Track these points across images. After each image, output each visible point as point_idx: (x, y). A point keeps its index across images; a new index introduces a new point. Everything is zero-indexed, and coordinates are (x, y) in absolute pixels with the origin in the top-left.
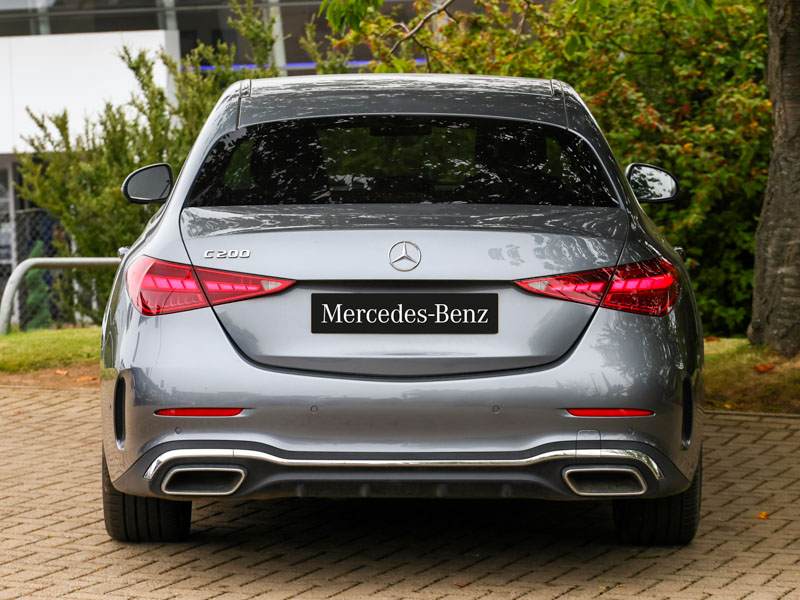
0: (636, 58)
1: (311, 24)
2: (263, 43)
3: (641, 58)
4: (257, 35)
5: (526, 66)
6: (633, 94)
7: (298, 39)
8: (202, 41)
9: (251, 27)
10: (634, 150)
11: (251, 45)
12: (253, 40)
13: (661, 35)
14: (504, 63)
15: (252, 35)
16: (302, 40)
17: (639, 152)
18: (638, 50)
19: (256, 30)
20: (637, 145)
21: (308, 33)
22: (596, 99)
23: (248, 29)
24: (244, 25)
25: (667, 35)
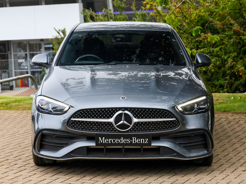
0: (232, 11)
1: (134, 2)
2: (121, 8)
3: (233, 11)
4: (119, 6)
5: (200, 14)
6: (232, 22)
7: (131, 6)
8: (104, 8)
9: (118, 3)
10: (233, 38)
11: (118, 8)
12: (118, 7)
13: (239, 4)
14: (194, 13)
15: (118, 6)
16: (132, 7)
17: (234, 38)
18: (232, 9)
19: (119, 4)
20: (234, 36)
21: (133, 5)
22: (221, 23)
23: (117, 4)
24: (115, 3)
25: (241, 4)
